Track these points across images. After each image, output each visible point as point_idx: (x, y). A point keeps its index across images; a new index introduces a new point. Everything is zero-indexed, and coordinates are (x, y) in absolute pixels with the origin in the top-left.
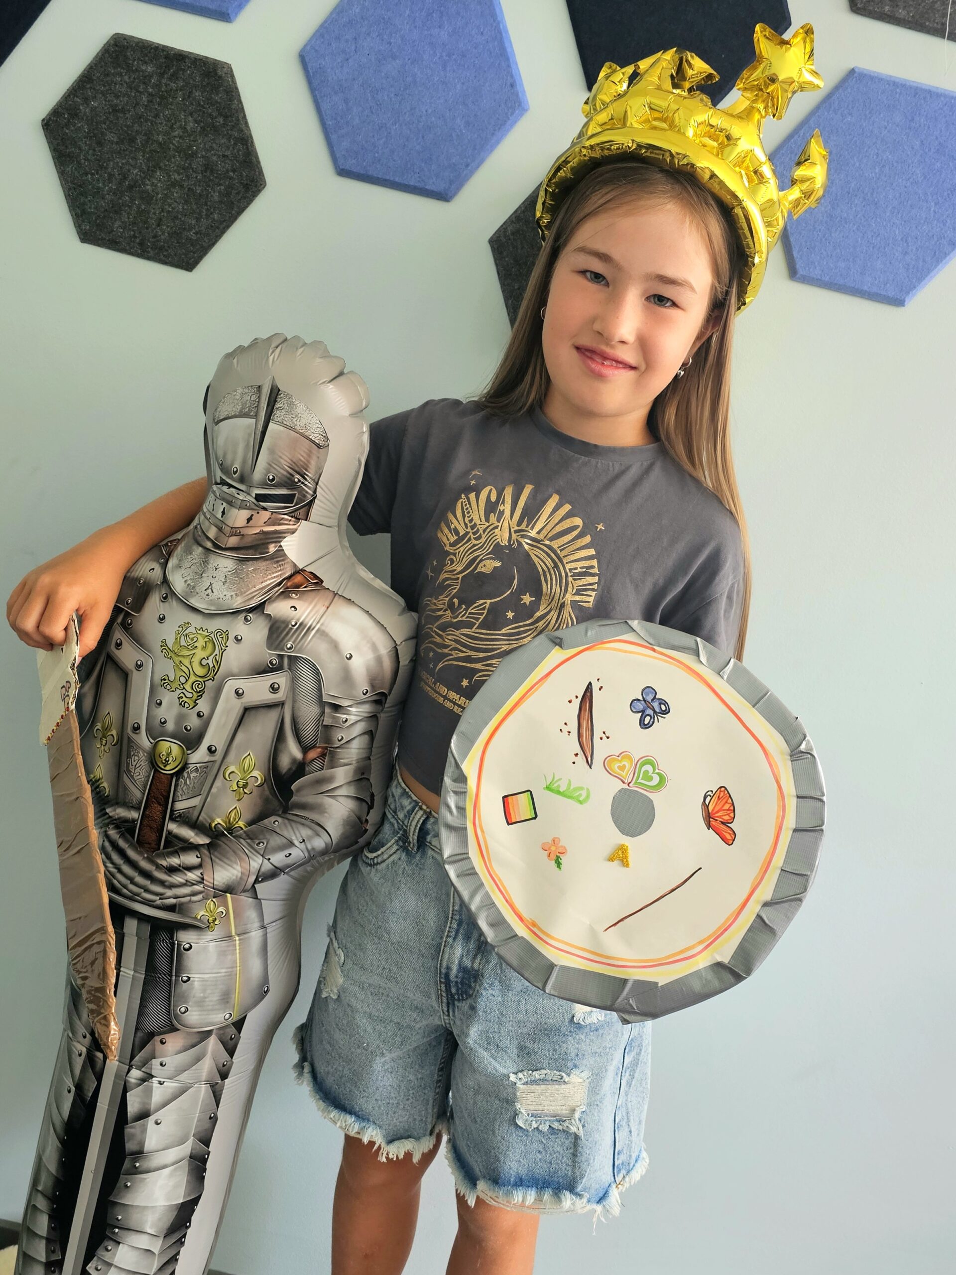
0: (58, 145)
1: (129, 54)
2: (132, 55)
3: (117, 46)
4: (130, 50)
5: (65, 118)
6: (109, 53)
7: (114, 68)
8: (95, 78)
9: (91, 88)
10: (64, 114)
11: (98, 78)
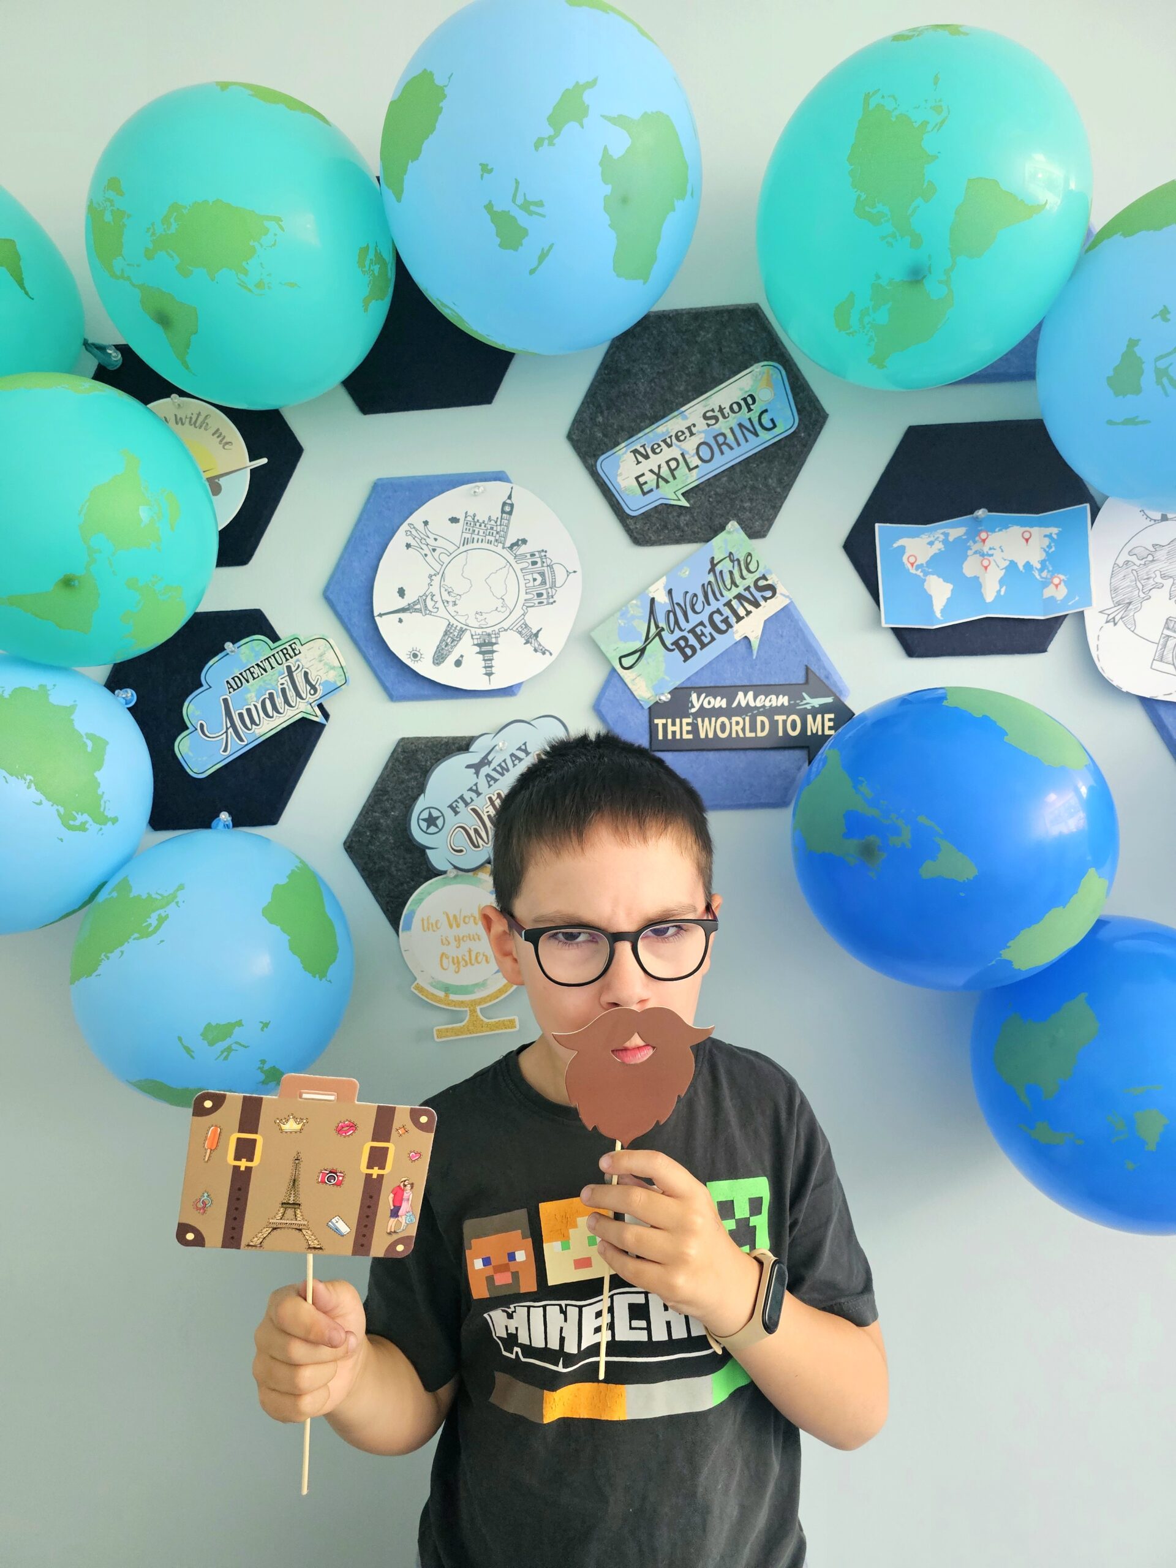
0: (366, 863)
1: (419, 756)
2: (423, 757)
3: (404, 752)
4: (420, 753)
5: (368, 836)
6: (399, 761)
7: (408, 774)
8: (389, 789)
9: (387, 800)
10: (365, 832)
11: (393, 788)
